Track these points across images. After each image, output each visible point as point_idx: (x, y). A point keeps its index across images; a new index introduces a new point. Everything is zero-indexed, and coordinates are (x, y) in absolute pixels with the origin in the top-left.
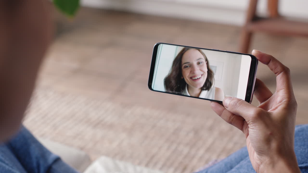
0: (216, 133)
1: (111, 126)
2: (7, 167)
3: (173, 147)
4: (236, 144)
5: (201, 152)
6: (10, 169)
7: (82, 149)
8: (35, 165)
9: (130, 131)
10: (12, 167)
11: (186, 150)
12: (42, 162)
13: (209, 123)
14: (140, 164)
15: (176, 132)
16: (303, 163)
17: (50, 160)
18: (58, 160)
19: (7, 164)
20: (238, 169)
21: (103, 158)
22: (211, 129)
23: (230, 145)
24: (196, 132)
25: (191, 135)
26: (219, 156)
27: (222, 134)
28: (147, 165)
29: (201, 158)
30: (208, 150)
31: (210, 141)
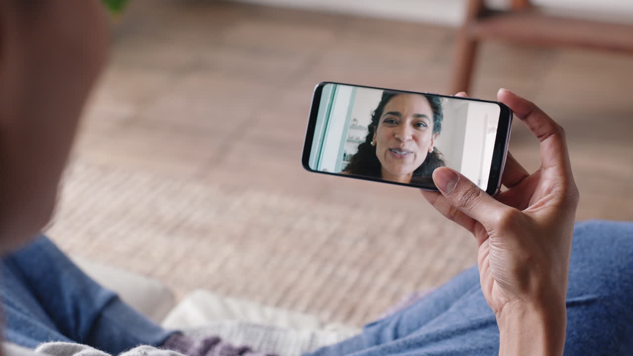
0: (410, 241)
1: (203, 232)
2: (19, 315)
3: (328, 270)
4: (450, 261)
5: (383, 279)
6: (25, 317)
7: (149, 275)
8: (69, 310)
9: (242, 241)
10: (28, 315)
11: (353, 276)
12: (83, 306)
13: (398, 221)
14: (264, 303)
15: (333, 239)
16: (581, 295)
17: (99, 301)
18: (113, 300)
19: (19, 310)
20: (460, 308)
21: (200, 294)
22: (400, 233)
23: (439, 265)
24: (372, 240)
25: (362, 245)
26: (418, 285)
27: (422, 243)
28: (278, 305)
29: (383, 290)
30: (396, 274)
31: (400, 256)
